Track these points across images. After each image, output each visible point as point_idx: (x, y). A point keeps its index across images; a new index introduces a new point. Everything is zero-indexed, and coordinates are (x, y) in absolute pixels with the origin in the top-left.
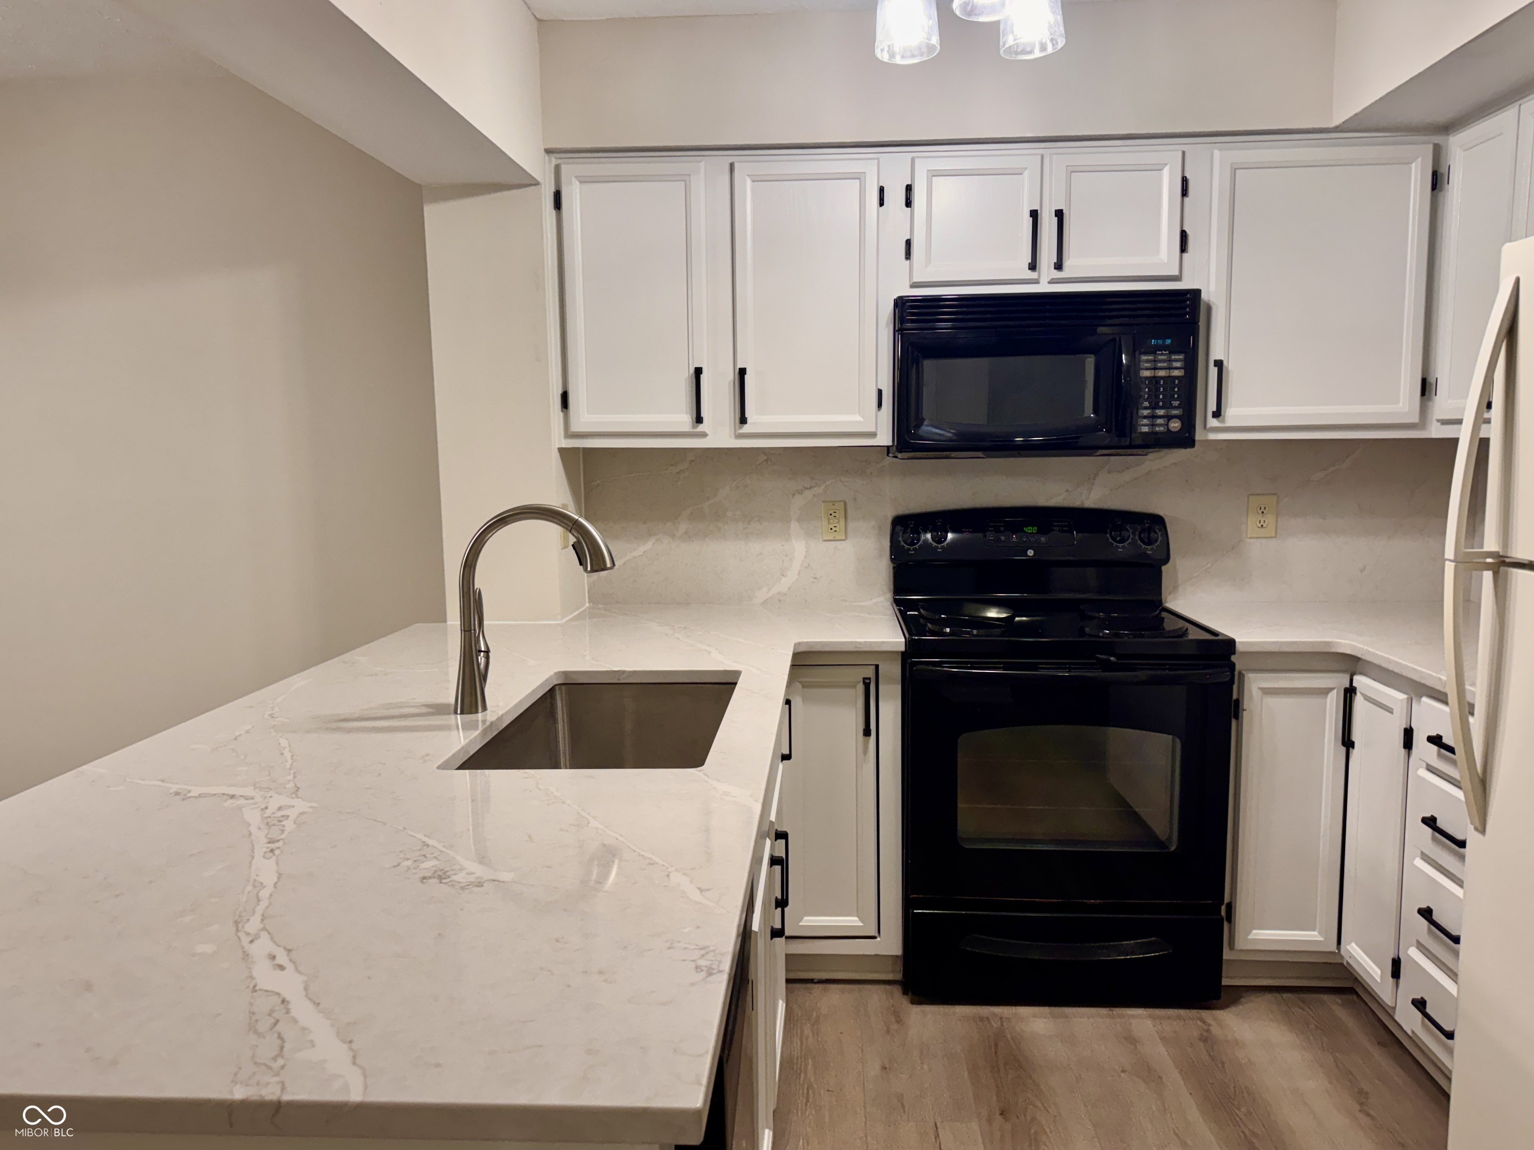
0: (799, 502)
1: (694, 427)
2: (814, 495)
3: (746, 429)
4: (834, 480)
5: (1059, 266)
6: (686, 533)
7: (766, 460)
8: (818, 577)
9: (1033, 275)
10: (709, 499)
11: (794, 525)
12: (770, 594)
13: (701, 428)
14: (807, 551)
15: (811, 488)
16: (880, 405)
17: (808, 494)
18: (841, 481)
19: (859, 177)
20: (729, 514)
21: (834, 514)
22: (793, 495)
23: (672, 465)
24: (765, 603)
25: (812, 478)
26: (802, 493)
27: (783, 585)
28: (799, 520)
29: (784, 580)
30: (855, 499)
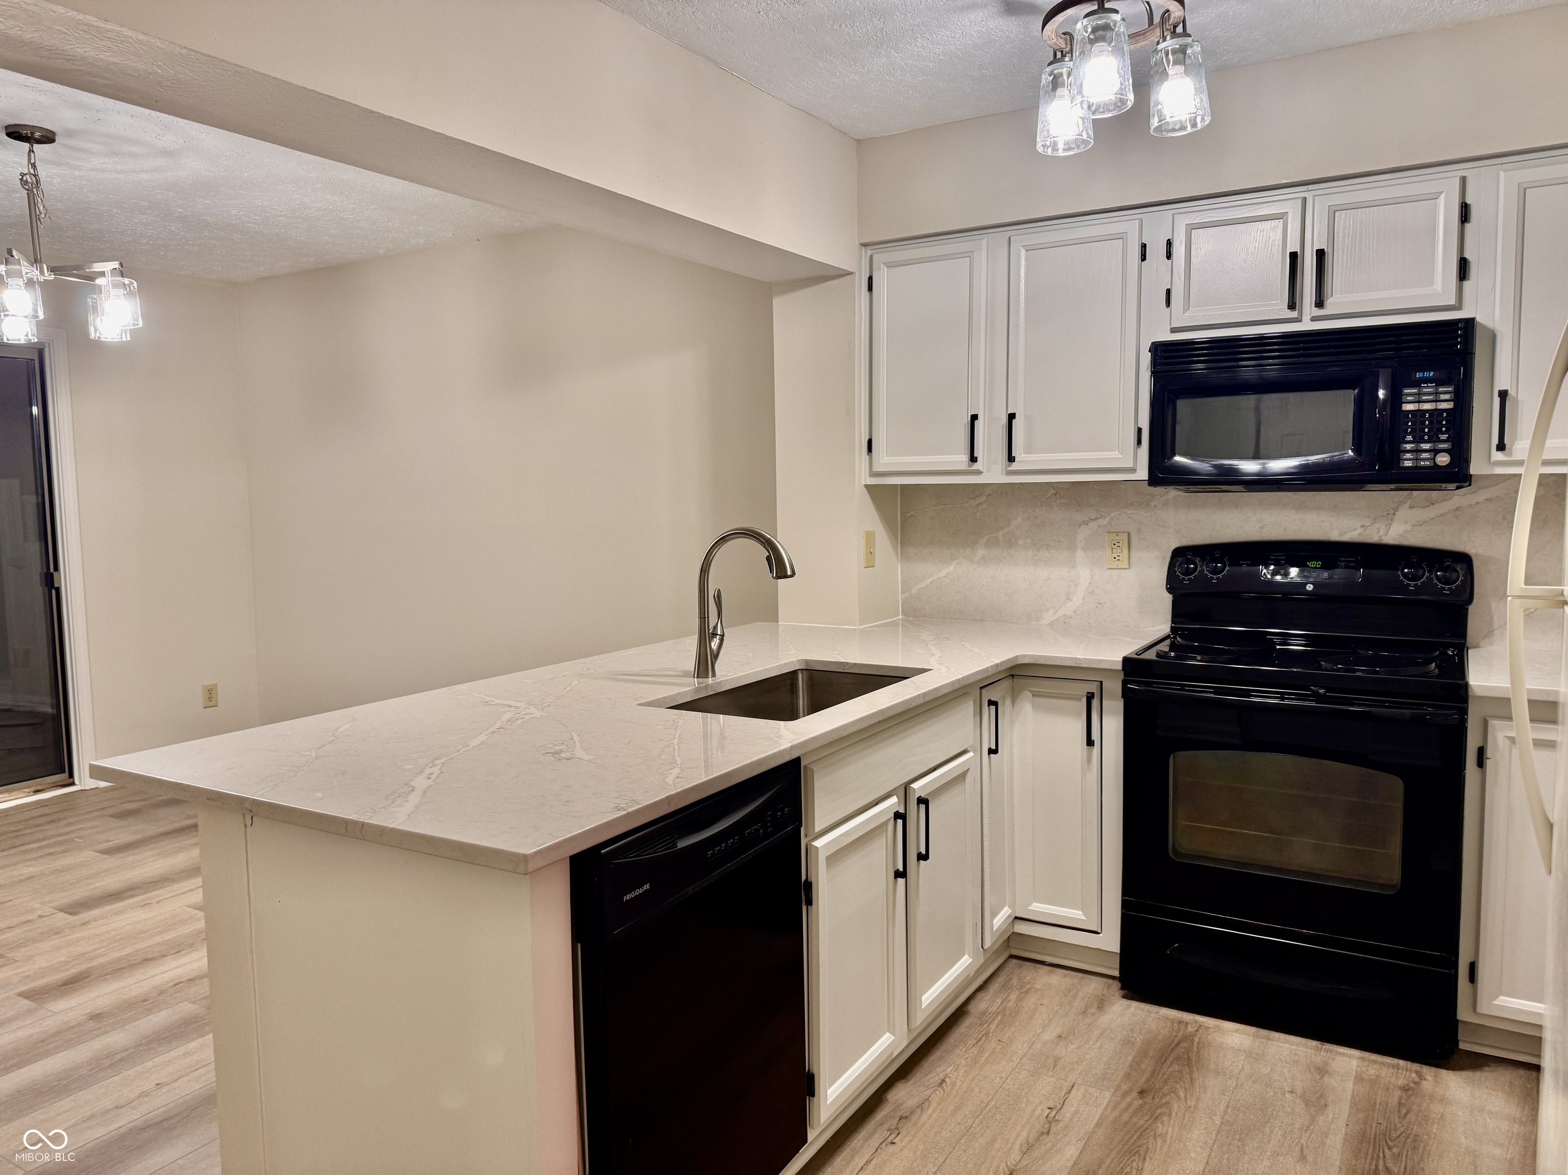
0: (1083, 533)
1: (970, 466)
2: (1099, 526)
3: (1014, 466)
4: (1118, 513)
5: (1320, 304)
6: (982, 558)
7: (1055, 494)
8: (1102, 602)
9: (1294, 314)
10: (1003, 528)
11: (1080, 554)
12: (1055, 617)
13: (976, 466)
14: (1091, 578)
15: (1096, 519)
16: (1139, 442)
17: (1093, 525)
18: (1126, 513)
19: (1121, 237)
20: (1021, 542)
21: (1117, 544)
22: (1080, 525)
23: (972, 499)
24: (1051, 624)
25: (1097, 510)
26: (1087, 524)
27: (1068, 609)
28: (1085, 549)
29: (1069, 604)
30: (1139, 530)
